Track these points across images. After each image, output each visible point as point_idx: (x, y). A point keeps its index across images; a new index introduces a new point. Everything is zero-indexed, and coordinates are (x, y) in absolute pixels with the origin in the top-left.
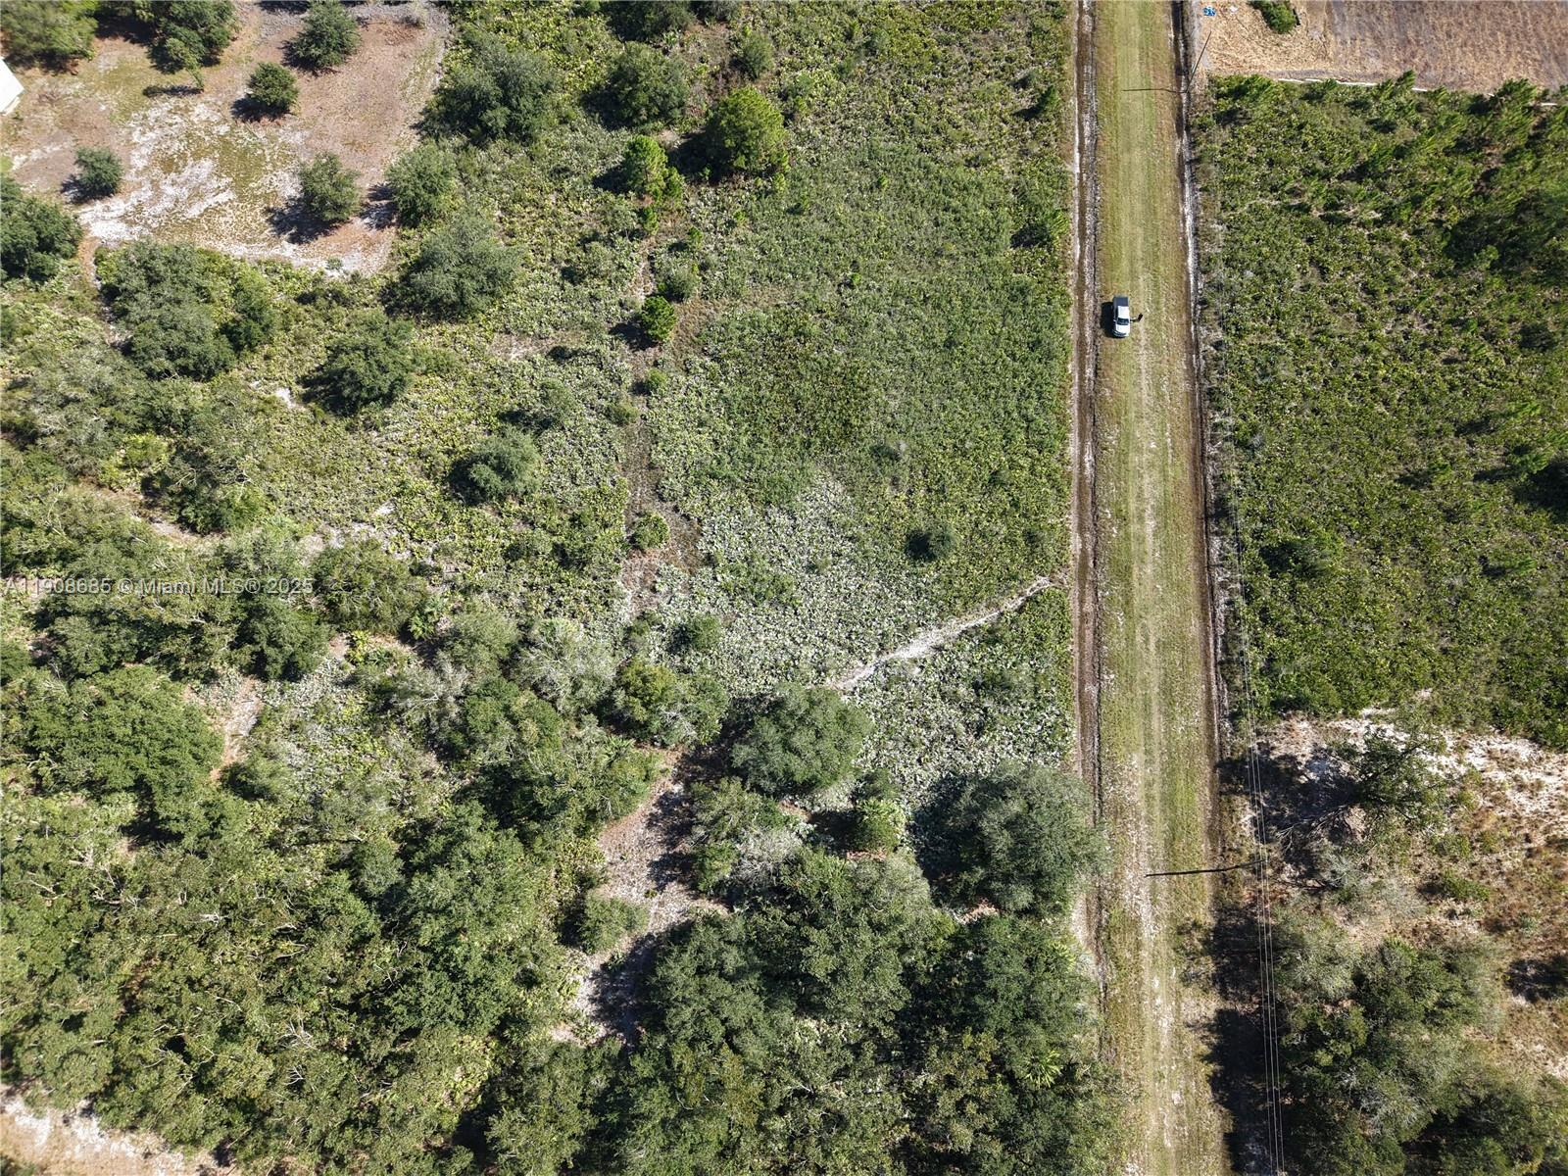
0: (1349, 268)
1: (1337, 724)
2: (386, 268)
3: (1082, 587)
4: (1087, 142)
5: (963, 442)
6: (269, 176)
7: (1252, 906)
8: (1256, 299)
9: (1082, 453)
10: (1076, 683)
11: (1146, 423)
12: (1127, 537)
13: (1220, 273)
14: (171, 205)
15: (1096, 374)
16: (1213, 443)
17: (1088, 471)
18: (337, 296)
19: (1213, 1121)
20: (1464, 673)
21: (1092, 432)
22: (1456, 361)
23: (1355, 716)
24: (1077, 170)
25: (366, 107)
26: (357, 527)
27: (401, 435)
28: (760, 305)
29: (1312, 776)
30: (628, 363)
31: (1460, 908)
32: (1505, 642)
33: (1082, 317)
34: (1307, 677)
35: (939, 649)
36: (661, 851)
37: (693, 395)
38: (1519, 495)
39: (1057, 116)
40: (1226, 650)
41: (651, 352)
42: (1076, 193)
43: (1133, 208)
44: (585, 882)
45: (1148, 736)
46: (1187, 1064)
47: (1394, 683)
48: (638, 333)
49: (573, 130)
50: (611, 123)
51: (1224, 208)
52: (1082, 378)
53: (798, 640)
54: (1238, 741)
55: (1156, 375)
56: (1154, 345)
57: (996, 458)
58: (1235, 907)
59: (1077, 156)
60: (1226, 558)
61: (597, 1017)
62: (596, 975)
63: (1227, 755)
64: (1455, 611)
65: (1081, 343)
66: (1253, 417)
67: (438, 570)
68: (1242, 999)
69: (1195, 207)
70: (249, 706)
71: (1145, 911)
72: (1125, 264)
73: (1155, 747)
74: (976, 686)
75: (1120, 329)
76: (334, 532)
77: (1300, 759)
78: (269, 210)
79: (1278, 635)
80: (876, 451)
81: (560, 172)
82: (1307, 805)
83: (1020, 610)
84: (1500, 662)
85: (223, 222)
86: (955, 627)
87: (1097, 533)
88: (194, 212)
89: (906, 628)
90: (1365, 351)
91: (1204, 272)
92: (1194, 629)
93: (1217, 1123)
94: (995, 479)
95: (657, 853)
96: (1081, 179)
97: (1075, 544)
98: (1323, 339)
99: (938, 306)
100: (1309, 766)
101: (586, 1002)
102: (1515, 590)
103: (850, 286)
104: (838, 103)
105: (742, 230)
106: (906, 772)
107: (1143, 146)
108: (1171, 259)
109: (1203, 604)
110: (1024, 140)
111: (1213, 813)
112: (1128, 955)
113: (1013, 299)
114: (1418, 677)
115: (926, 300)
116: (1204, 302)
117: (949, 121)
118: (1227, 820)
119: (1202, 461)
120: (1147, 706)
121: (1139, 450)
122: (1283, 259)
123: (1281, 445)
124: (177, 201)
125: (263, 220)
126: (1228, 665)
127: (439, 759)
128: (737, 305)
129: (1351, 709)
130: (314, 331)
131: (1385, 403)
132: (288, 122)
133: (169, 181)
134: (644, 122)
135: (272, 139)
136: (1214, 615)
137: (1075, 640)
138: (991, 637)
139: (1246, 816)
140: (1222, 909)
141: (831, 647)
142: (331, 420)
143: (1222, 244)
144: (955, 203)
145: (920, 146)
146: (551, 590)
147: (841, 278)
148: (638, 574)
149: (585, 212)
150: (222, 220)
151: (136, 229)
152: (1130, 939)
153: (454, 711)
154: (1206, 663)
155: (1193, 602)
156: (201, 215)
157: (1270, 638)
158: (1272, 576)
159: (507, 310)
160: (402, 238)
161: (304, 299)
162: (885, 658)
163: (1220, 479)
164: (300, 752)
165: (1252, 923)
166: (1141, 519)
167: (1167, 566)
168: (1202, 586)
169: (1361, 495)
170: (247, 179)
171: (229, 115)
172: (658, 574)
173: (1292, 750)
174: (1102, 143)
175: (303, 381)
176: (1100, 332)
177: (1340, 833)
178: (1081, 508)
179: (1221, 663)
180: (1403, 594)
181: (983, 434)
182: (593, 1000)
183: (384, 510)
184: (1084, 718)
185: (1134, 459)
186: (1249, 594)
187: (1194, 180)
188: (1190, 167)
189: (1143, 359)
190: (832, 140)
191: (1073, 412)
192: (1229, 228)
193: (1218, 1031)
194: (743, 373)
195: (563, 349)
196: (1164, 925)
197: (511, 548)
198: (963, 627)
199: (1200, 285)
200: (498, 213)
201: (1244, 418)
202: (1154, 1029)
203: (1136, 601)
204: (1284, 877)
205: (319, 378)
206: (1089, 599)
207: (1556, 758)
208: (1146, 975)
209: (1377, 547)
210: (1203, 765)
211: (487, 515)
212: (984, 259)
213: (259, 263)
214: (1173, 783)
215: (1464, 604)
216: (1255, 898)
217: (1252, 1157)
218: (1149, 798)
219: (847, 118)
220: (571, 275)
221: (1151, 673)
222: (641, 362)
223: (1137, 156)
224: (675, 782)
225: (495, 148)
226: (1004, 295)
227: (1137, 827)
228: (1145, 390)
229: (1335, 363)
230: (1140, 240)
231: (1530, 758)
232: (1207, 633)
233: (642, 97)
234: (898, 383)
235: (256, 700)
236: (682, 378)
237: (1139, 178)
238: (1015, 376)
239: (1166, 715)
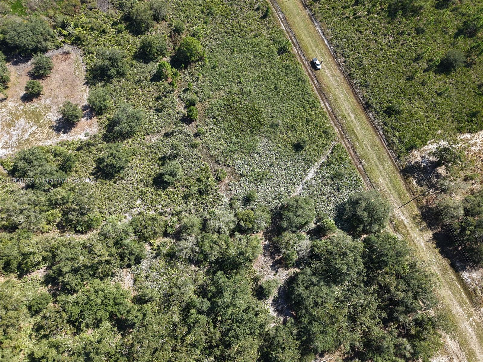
0: (367, 29)
1: (423, 149)
2: (100, 130)
3: (344, 140)
4: (283, 19)
5: (293, 114)
6: (46, 116)
7: (427, 204)
8: (348, 46)
9: (325, 105)
10: (355, 166)
11: (337, 90)
12: (348, 122)
13: (336, 42)
14: (17, 137)
15: (318, 82)
16: (356, 88)
17: (329, 109)
18: (88, 144)
19: (445, 262)
20: (446, 122)
21: (325, 98)
22: (404, 44)
23: (426, 144)
24: (284, 28)
25: (66, 84)
26: (133, 210)
27: (132, 177)
28: (217, 98)
29: (424, 164)
30: (189, 129)
31: (474, 182)
32: (451, 110)
33: (306, 68)
34: (411, 139)
35: (317, 173)
36: (272, 261)
37: (212, 131)
38: (436, 72)
39: (272, 15)
40: (387, 141)
41: (194, 124)
42: (287, 34)
43: (304, 33)
44: (256, 280)
45: (380, 172)
46: (432, 251)
47: (431, 132)
48: (187, 120)
49: (136, 67)
50: (147, 61)
51: (328, 24)
52: (315, 85)
53: (278, 187)
54: (402, 163)
55: (333, 76)
56: (329, 68)
57: (304, 114)
58: (423, 206)
59: (282, 24)
60: (375, 117)
61: (279, 315)
62: (272, 304)
63: (401, 168)
64: (436, 108)
65: (310, 75)
66: (363, 78)
67: (166, 212)
68: (437, 229)
69: (320, 27)
70: (129, 277)
71: (403, 217)
72: (310, 49)
73: (383, 174)
74: (332, 178)
75: (318, 67)
76: (127, 215)
77: (419, 161)
78: (51, 127)
79: (398, 132)
80: (272, 126)
81: (138, 82)
82: (427, 172)
83: (332, 153)
84: (452, 116)
85: (39, 135)
86: (317, 165)
87: (340, 124)
88: (26, 136)
89: (305, 171)
90: (382, 49)
91: (331, 44)
92: (377, 139)
93: (446, 263)
94: (308, 121)
95: (271, 263)
96: (286, 30)
97: (336, 130)
98: (370, 50)
99: (268, 79)
100: (422, 162)
101: (273, 313)
102: (447, 96)
103: (240, 83)
104: (209, 32)
105: (201, 78)
106: (326, 209)
107: (298, 15)
108: (321, 43)
109: (376, 132)
110: (266, 25)
111: (405, 184)
112: (405, 231)
113: (286, 69)
114: (436, 128)
115: (263, 79)
116: (335, 52)
117: (243, 27)
118: (410, 185)
119: (356, 94)
120: (376, 165)
122: (350, 33)
123: (374, 82)
124: (18, 135)
125: (51, 130)
126: (390, 145)
127: (195, 266)
128: (211, 101)
129: (425, 143)
130: (87, 158)
131: (393, 61)
132: (42, 98)
133: (12, 130)
134: (156, 58)
135: (40, 105)
136: (380, 133)
137: (349, 155)
138: (329, 163)
139: (414, 182)
140: (420, 208)
141: (288, 185)
142: (108, 182)
143: (332, 34)
144: (257, 49)
145: (239, 36)
146: (202, 203)
147: (236, 81)
148: (223, 188)
149: (152, 91)
150: (37, 135)
151: (9, 149)
152: (403, 226)
153: (197, 249)
154: (384, 147)
155: (373, 132)
156: (29, 137)
157: (397, 134)
158: (389, 117)
159: (145, 128)
160: (100, 119)
161: (78, 150)
162: (304, 181)
163: (363, 97)
164: (152, 283)
165: (429, 208)
166: (349, 116)
167: (362, 126)
168: (373, 127)
169: (399, 87)
170: (38, 120)
171: (22, 103)
172: (230, 186)
173: (416, 160)
174: (287, 18)
175: (92, 174)
176: (313, 70)
177: (438, 176)
178: (332, 119)
179: (388, 145)
180: (422, 109)
181: (298, 110)
182: (275, 311)
183: (139, 202)
184: (362, 175)
185: (339, 101)
186: (385, 124)
187: (316, 20)
188: (313, 16)
189: (328, 73)
190: (214, 43)
191: (317, 94)
192: (332, 29)
193: (435, 239)
194: (223, 119)
195: (168, 133)
196: (409, 219)
197: (184, 196)
198: (319, 164)
199: (332, 48)
200: (126, 100)
201: (361, 79)
202: (420, 247)
203: (359, 138)
204: (431, 193)
205: (96, 171)
206: (347, 143)
207: (476, 134)
208: (411, 234)
209: (410, 99)
210: (397, 173)
211: (171, 190)
212: (273, 62)
213: (57, 144)
214: (393, 182)
215: (437, 105)
216: (427, 202)
217: (459, 267)
218: (389, 188)
219: (214, 36)
220: (158, 110)
221: (372, 155)
222: (192, 128)
223: (298, 18)
224: (265, 241)
225: (115, 81)
226: (284, 70)
227: (390, 197)
228: (333, 81)
229: (376, 55)
230: (311, 41)
231: (470, 137)
232: (380, 139)
233: (154, 50)
234: (268, 105)
235: (130, 274)
236: (207, 128)
237: (302, 24)
238: (298, 91)
239: (382, 164)
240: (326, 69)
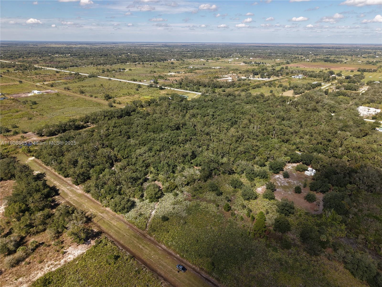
9: (162, 248)
10: (131, 225)
11: (157, 259)
12: (142, 242)
16: (144, 266)
17: (158, 246)
55: (165, 267)
56: (171, 271)
60: (125, 253)
71: (101, 215)
100: (90, 241)
111: (100, 228)
118: (98, 228)
119: (143, 263)
120: (120, 229)
121: (154, 254)
124: (280, 181)
132: (293, 193)
133: (285, 182)
136: (120, 246)
139: (96, 230)
151: (276, 178)
155: (125, 244)
162: (155, 209)
166: (143, 246)
167: (133, 245)
185: (153, 252)
198: (151, 218)
203: (133, 237)
206: (139, 233)
210: (106, 231)
214: (108, 225)
218: (110, 222)
221: (122, 232)
227: (109, 219)
228: (163, 263)
240: (173, 270)
